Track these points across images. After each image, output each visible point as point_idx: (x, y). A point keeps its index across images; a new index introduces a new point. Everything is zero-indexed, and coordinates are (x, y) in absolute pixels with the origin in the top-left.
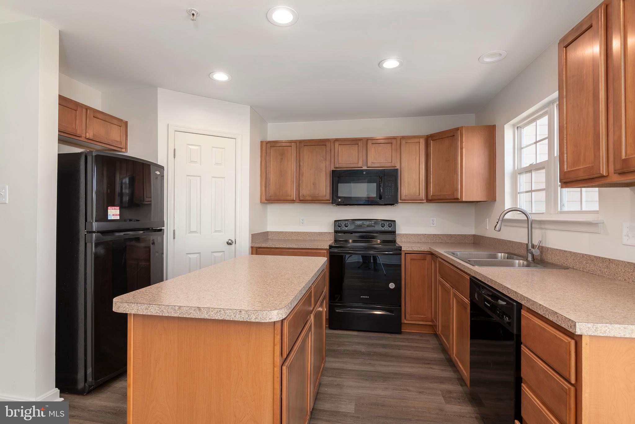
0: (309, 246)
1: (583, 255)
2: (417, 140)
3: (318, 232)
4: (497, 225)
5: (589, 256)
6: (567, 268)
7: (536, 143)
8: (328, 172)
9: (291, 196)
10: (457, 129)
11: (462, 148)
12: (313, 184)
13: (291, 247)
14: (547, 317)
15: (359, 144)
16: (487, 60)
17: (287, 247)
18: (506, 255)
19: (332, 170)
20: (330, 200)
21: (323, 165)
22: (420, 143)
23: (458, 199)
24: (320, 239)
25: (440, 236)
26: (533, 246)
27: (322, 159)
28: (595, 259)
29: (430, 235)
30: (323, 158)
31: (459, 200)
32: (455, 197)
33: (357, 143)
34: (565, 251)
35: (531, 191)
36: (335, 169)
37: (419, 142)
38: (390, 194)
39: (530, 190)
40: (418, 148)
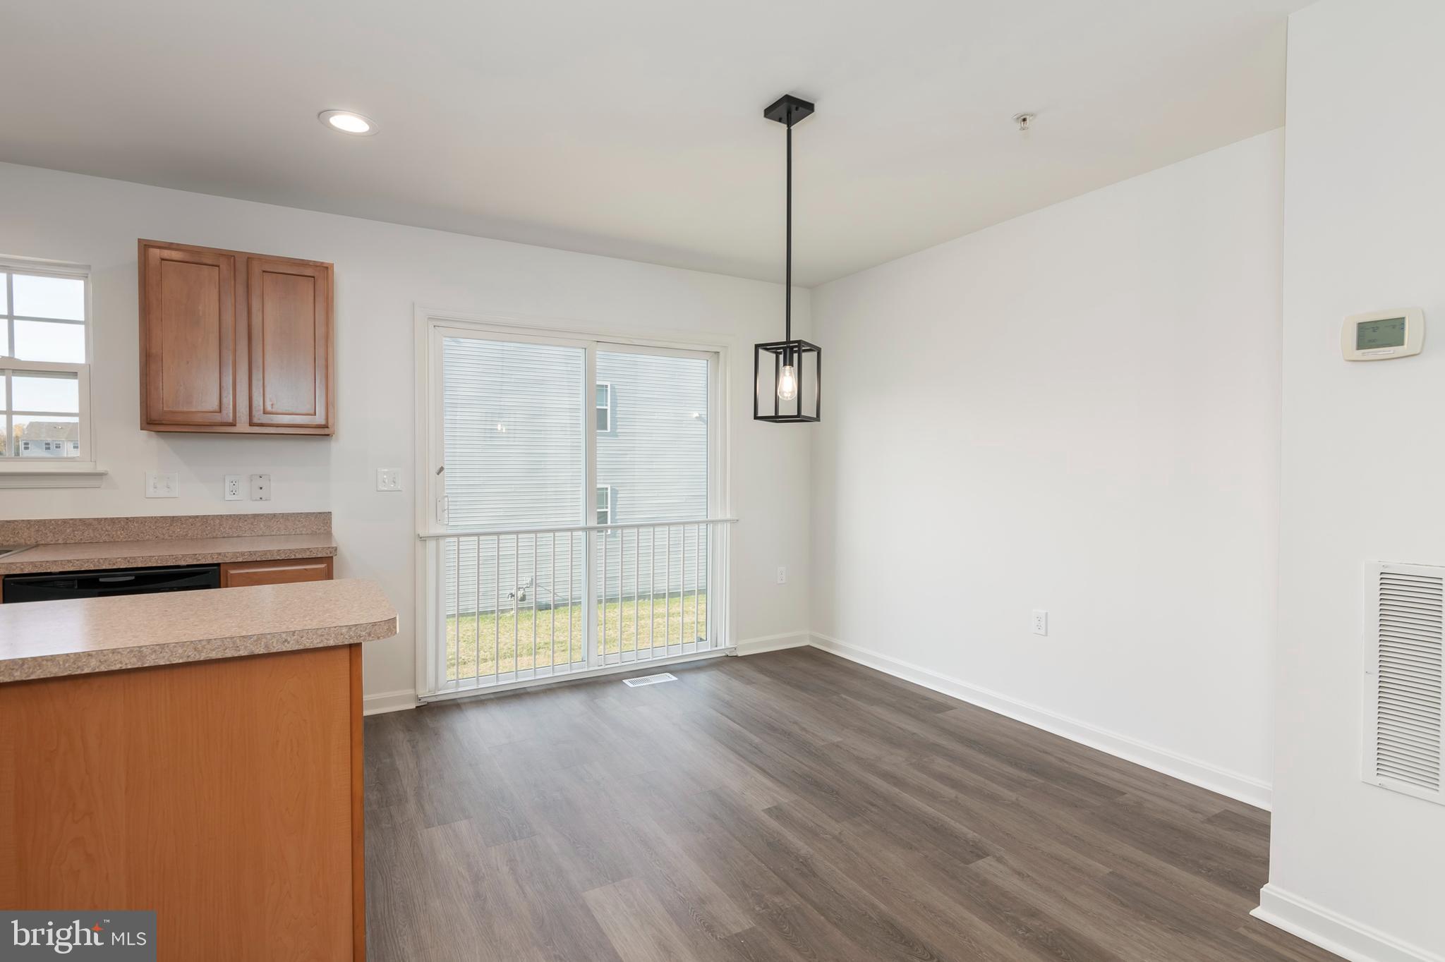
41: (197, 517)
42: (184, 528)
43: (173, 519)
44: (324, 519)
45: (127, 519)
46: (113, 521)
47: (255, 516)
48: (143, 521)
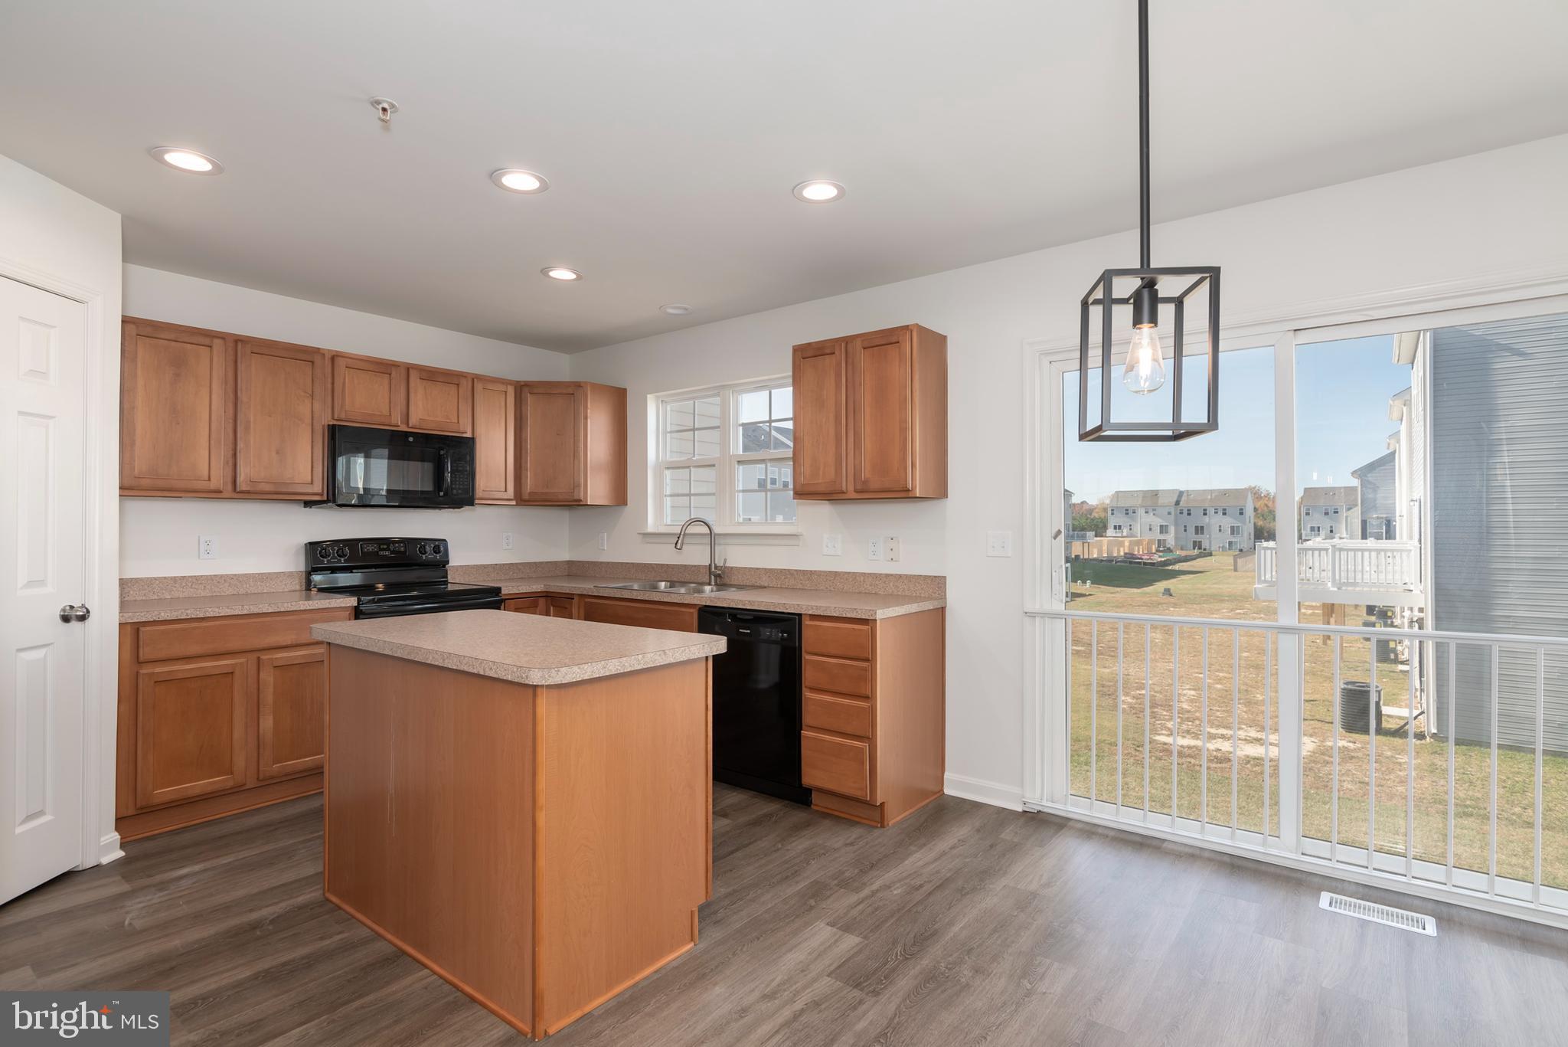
0: (290, 606)
1: (781, 571)
2: (502, 388)
3: (259, 574)
4: (677, 541)
5: (789, 570)
6: (765, 587)
7: (694, 430)
8: (319, 428)
9: (209, 480)
10: (578, 385)
11: (586, 418)
12: (277, 453)
13: (255, 610)
14: (844, 616)
15: (392, 375)
16: (670, 311)
17: (245, 612)
18: (668, 584)
19: (326, 424)
20: (322, 495)
21: (304, 409)
22: (508, 394)
23: (580, 500)
24: (265, 591)
25: (520, 567)
26: (716, 567)
27: (303, 394)
28: (795, 573)
29: (504, 565)
30: (305, 392)
31: (581, 503)
32: (576, 497)
33: (389, 372)
34: (757, 569)
35: (689, 495)
36: (335, 423)
37: (506, 392)
38: (461, 487)
39: (688, 492)
40: (503, 404)
41: (849, 573)
42: (842, 582)
43: (836, 574)
44: (939, 583)
45: (811, 571)
46: (804, 572)
47: (887, 575)
48: (819, 573)
